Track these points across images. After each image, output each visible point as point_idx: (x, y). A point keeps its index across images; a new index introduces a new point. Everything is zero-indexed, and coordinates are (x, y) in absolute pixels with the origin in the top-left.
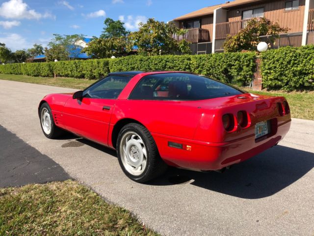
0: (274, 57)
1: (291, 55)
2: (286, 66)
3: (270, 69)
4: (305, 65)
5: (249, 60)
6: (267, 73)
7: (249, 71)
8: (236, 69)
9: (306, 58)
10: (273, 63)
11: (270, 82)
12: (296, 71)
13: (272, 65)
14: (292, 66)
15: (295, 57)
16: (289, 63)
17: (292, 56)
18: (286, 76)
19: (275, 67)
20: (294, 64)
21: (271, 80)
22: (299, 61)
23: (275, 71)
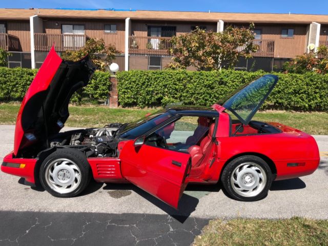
0: (130, 79)
1: (145, 78)
2: (141, 86)
3: (126, 89)
4: (155, 87)
5: (106, 79)
6: (124, 92)
7: (106, 89)
8: (92, 87)
9: (157, 81)
10: (130, 84)
11: (127, 100)
12: (149, 91)
13: (128, 86)
14: (146, 87)
15: (148, 79)
16: (143, 84)
17: (145, 79)
18: (141, 95)
19: (132, 87)
20: (148, 85)
21: (128, 98)
22: (151, 83)
23: (132, 91)
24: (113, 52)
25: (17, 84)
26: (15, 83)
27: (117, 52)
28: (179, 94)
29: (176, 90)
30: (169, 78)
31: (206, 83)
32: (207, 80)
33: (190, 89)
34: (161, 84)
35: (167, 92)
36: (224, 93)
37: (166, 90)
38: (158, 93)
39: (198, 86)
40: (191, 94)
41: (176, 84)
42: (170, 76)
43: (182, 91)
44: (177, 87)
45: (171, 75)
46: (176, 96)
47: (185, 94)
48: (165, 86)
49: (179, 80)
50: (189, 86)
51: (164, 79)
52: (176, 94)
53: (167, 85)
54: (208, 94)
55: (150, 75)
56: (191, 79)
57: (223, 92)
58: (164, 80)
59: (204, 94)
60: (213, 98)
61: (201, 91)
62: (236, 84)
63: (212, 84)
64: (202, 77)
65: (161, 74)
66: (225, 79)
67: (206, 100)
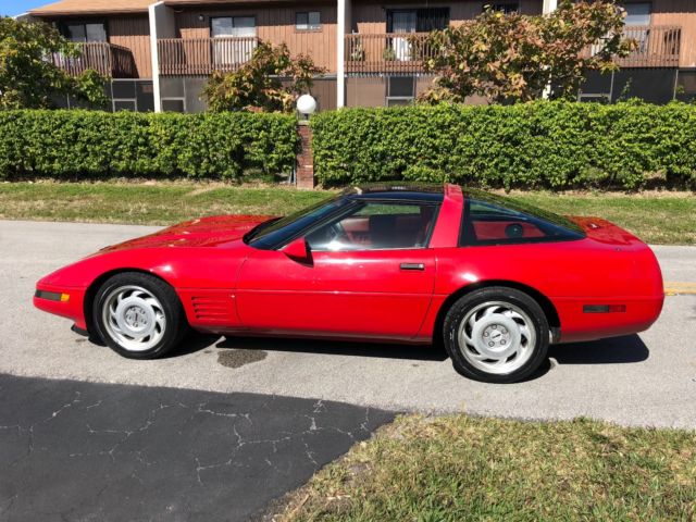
0: (336, 127)
1: (367, 124)
2: (360, 143)
3: (330, 148)
4: (390, 143)
5: (289, 130)
6: (325, 156)
7: (290, 151)
8: (261, 147)
9: (392, 131)
10: (337, 138)
11: (331, 172)
12: (377, 153)
13: (333, 142)
14: (371, 144)
15: (375, 128)
16: (364, 137)
17: (368, 127)
18: (359, 162)
19: (341, 146)
20: (373, 139)
21: (333, 168)
22: (381, 135)
23: (341, 153)
24: (308, 70)
25: (120, 143)
26: (115, 142)
27: (316, 71)
28: (441, 158)
29: (435, 148)
30: (420, 122)
31: (503, 131)
32: (505, 126)
33: (467, 146)
34: (401, 137)
35: (415, 153)
36: (543, 154)
37: (413, 149)
38: (396, 157)
39: (483, 138)
40: (467, 156)
41: (434, 137)
42: (421, 119)
43: (448, 152)
44: (437, 142)
45: (424, 116)
46: (434, 162)
47: (454, 158)
48: (411, 141)
49: (441, 127)
50: (464, 138)
51: (408, 125)
52: (435, 158)
53: (414, 138)
54: (506, 155)
55: (378, 118)
56: (469, 124)
57: (540, 152)
58: (409, 129)
59: (497, 156)
60: (517, 165)
61: (492, 150)
62: (569, 132)
63: (515, 133)
64: (493, 118)
65: (401, 114)
66: (546, 123)
67: (503, 170)
